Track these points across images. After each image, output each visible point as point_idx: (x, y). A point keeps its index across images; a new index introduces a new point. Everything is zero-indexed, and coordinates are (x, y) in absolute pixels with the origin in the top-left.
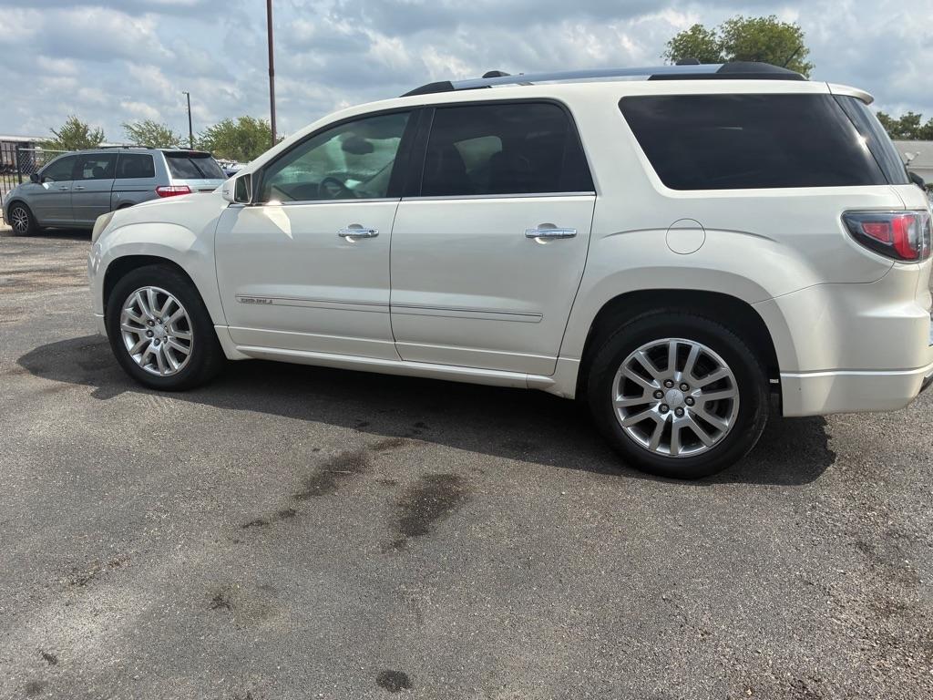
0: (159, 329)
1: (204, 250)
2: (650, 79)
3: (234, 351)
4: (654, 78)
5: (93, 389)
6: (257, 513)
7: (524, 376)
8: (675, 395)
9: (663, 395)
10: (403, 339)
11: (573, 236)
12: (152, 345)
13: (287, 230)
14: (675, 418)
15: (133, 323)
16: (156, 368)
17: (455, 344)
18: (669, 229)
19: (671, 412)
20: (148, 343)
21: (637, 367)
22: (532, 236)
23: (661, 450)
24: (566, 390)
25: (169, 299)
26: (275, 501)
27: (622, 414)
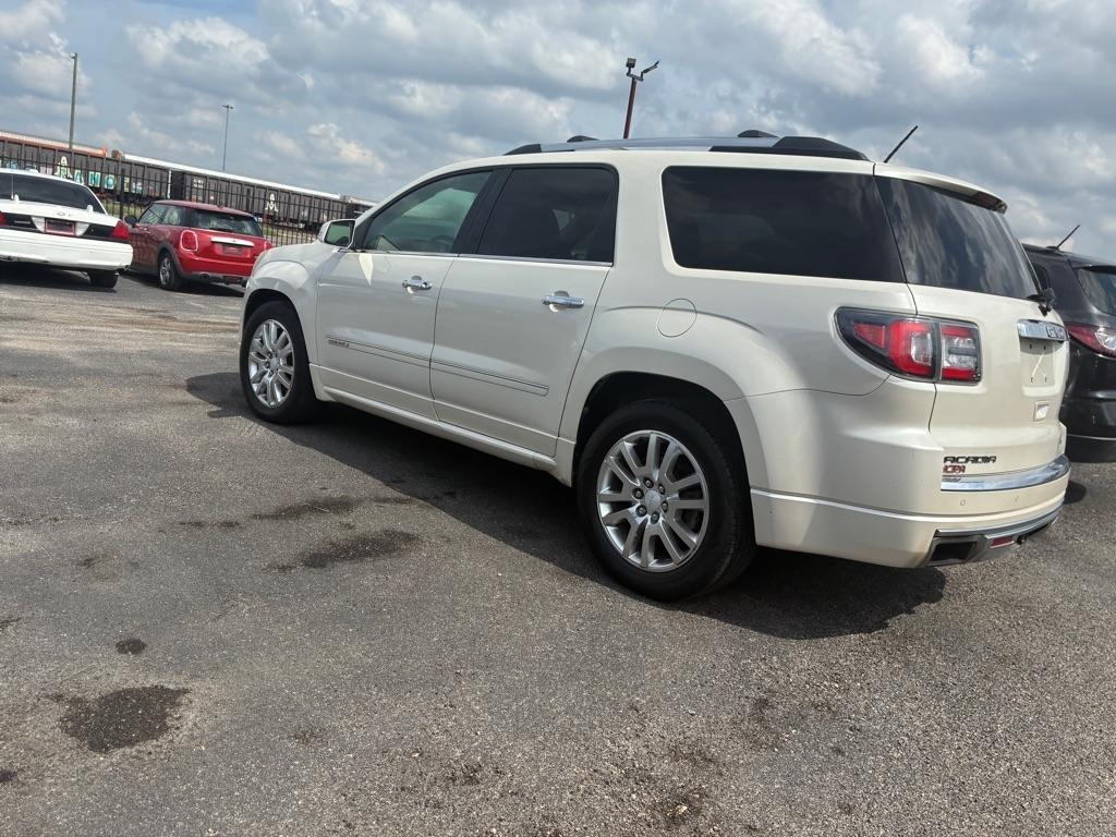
0: (274, 361)
1: (310, 290)
2: (711, 150)
3: (323, 391)
4: (715, 149)
5: (215, 408)
6: (206, 517)
7: (531, 454)
8: (654, 496)
9: (643, 495)
10: (440, 398)
11: (580, 306)
12: (266, 376)
13: (369, 277)
14: (649, 523)
15: (259, 355)
16: (266, 399)
18: (665, 308)
19: (648, 517)
20: (265, 373)
21: (622, 461)
22: (547, 303)
23: (633, 558)
24: (565, 473)
25: (284, 334)
26: (233, 514)
27: (604, 510)
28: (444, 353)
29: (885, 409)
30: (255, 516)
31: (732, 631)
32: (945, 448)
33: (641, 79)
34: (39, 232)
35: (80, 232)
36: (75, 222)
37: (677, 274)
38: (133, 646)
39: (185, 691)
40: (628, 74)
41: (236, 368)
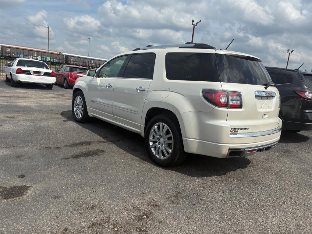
0: (79, 107)
1: (87, 88)
2: (179, 48)
3: (90, 114)
4: (180, 48)
5: (66, 119)
6: (52, 146)
7: (136, 129)
8: (162, 140)
9: (159, 139)
10: (115, 115)
11: (145, 90)
12: (78, 111)
13: (99, 84)
14: (161, 147)
15: (76, 105)
17: (119, 117)
18: (163, 91)
19: (161, 145)
21: (155, 131)
22: (137, 90)
23: (157, 156)
24: (143, 135)
25: (81, 99)
26: (60, 145)
27: (151, 144)
28: (115, 103)
29: (214, 116)
30: (65, 146)
31: (180, 175)
32: (230, 126)
33: (196, 25)
34: (32, 75)
35: (42, 74)
36: (41, 72)
37: (166, 81)
38: (22, 176)
39: (31, 187)
40: (192, 24)
41: (71, 109)
